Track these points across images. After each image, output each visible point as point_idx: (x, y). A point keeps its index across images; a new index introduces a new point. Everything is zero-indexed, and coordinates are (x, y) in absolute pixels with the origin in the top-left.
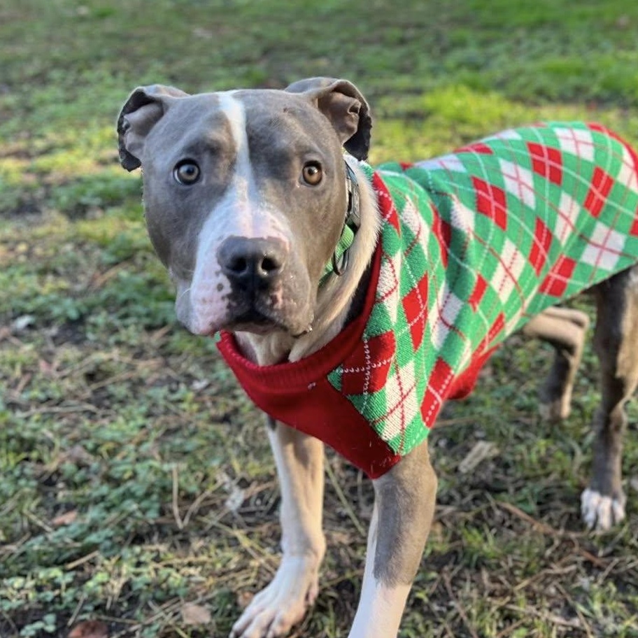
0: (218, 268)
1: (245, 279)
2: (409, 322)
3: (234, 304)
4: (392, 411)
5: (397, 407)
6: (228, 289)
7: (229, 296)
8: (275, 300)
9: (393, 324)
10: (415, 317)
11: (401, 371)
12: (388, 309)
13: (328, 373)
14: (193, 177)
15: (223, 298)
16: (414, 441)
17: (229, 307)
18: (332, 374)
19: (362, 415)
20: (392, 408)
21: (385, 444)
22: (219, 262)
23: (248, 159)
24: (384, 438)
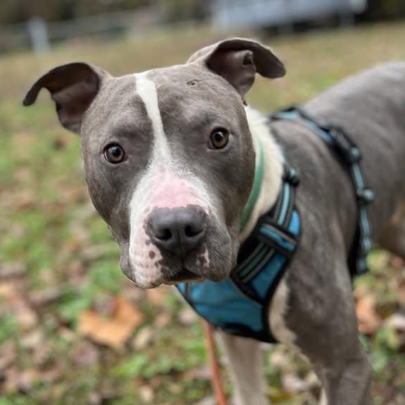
0: (148, 238)
1: (173, 246)
3: (167, 268)
6: (159, 257)
7: (161, 262)
8: (203, 260)
14: (120, 158)
15: (156, 264)
17: (163, 271)
22: (147, 233)
23: (163, 132)
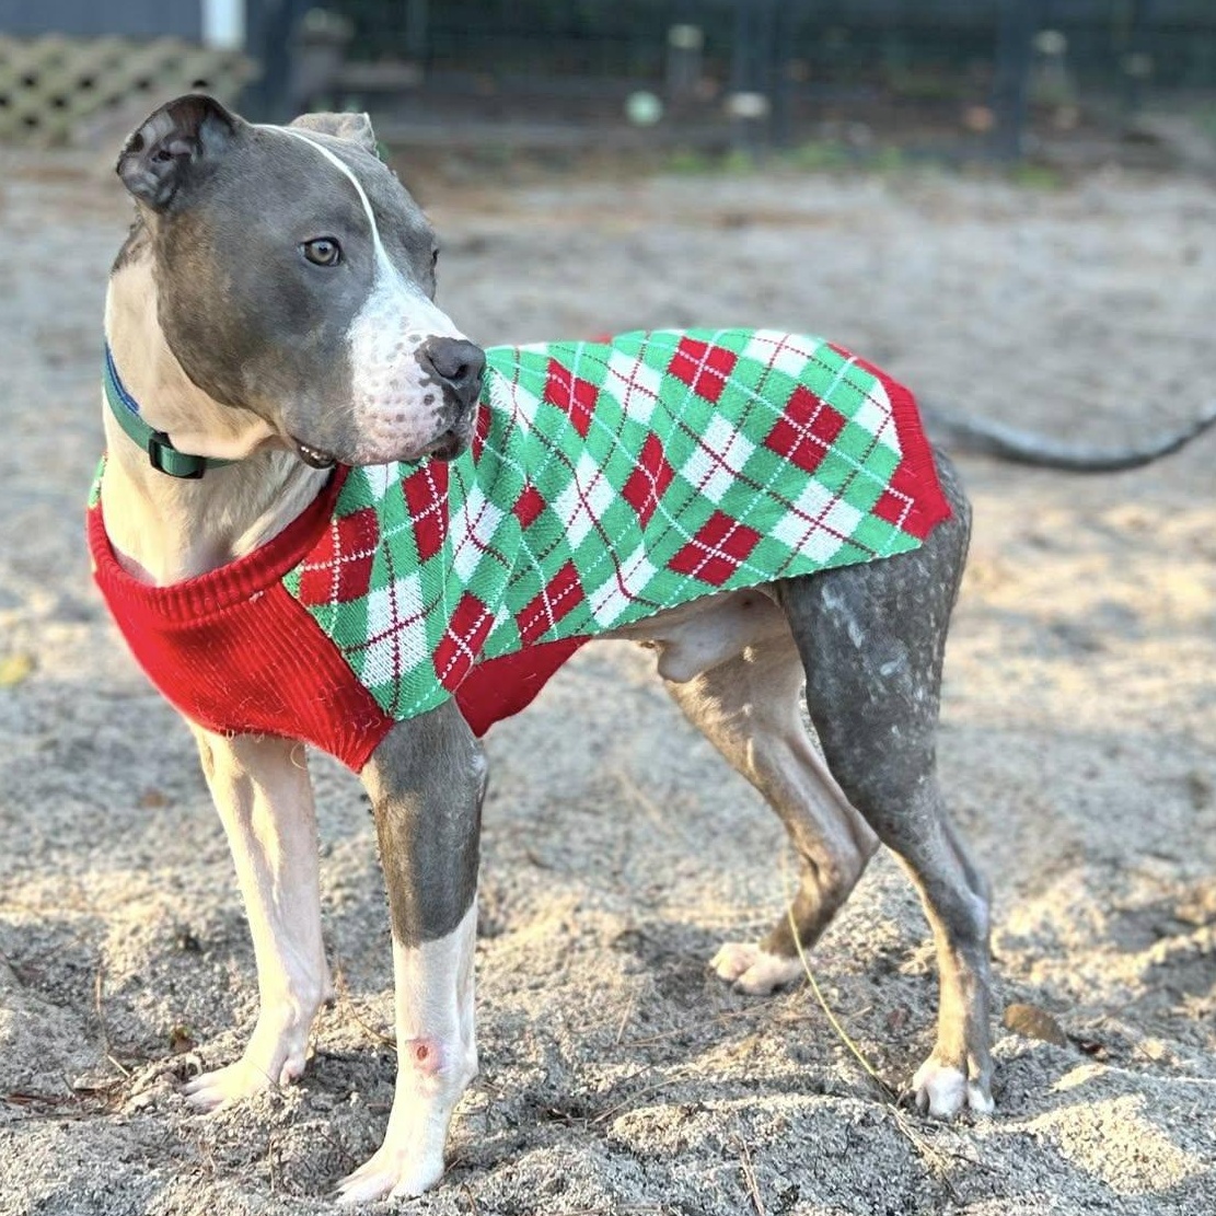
2: (412, 515)
4: (375, 640)
5: (385, 635)
9: (376, 500)
10: (424, 510)
11: (398, 585)
12: (368, 477)
13: (284, 575)
16: (419, 704)
18: (289, 575)
19: (330, 640)
20: (377, 635)
21: (366, 691)
24: (365, 683)
